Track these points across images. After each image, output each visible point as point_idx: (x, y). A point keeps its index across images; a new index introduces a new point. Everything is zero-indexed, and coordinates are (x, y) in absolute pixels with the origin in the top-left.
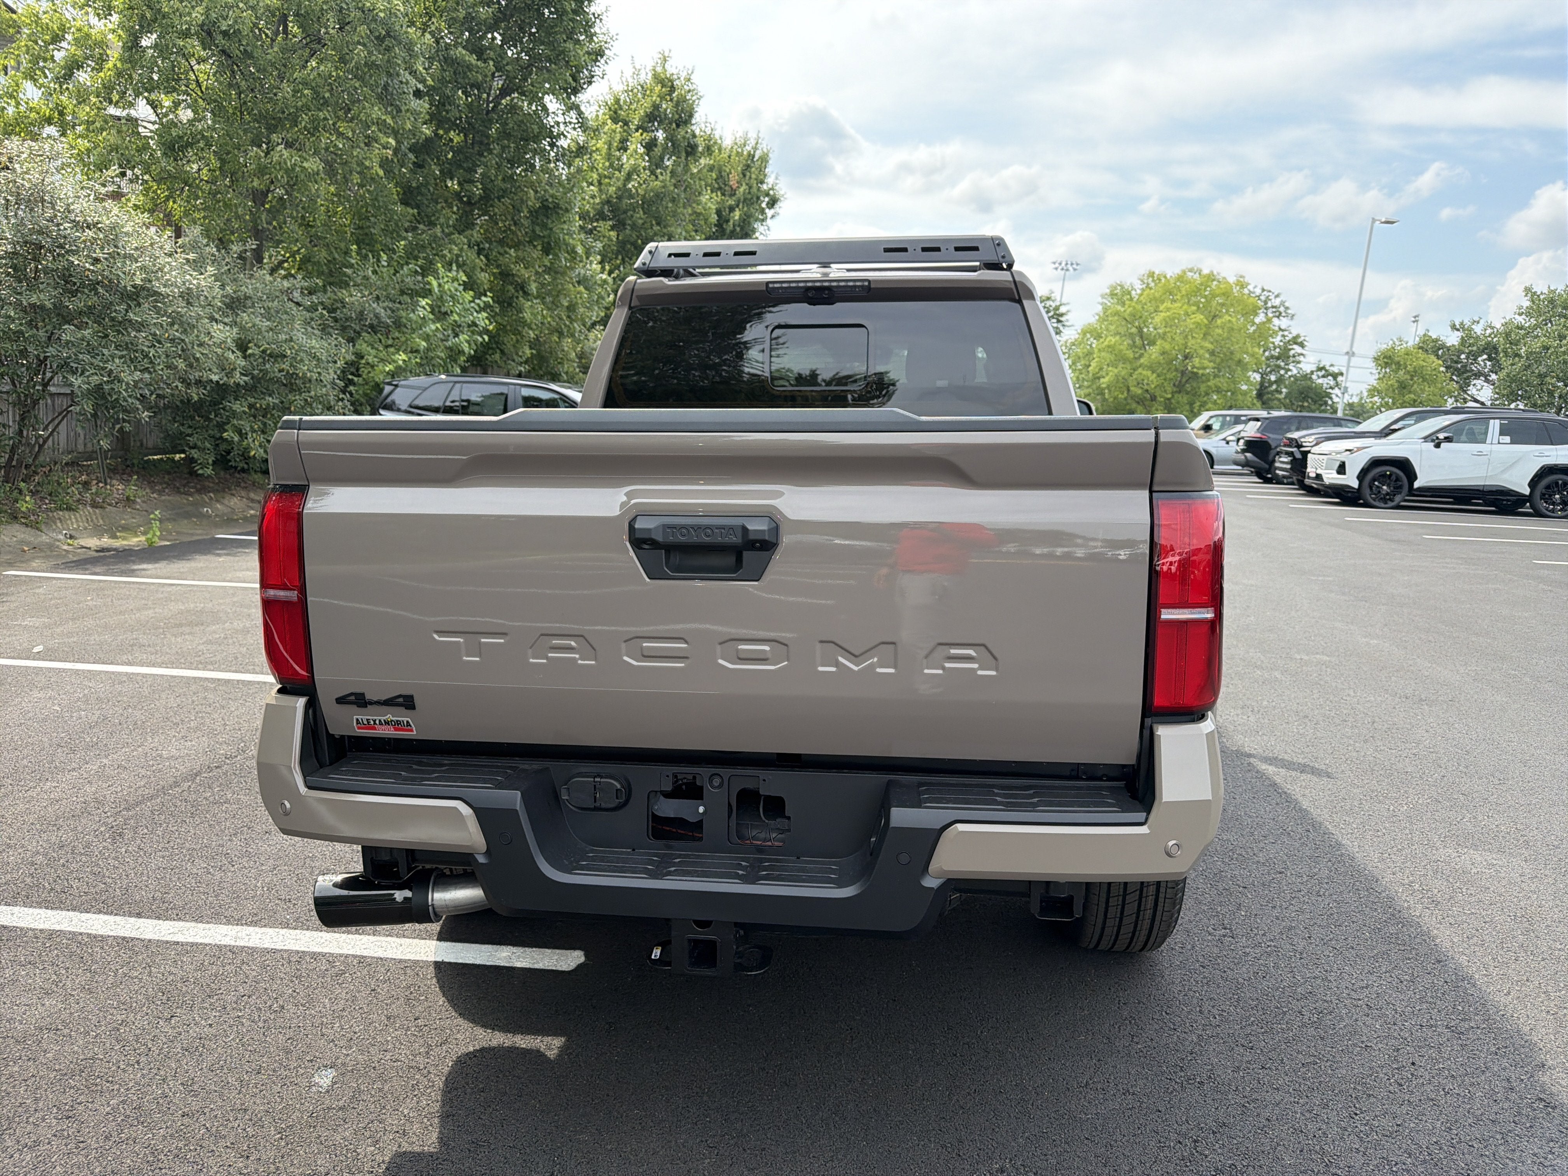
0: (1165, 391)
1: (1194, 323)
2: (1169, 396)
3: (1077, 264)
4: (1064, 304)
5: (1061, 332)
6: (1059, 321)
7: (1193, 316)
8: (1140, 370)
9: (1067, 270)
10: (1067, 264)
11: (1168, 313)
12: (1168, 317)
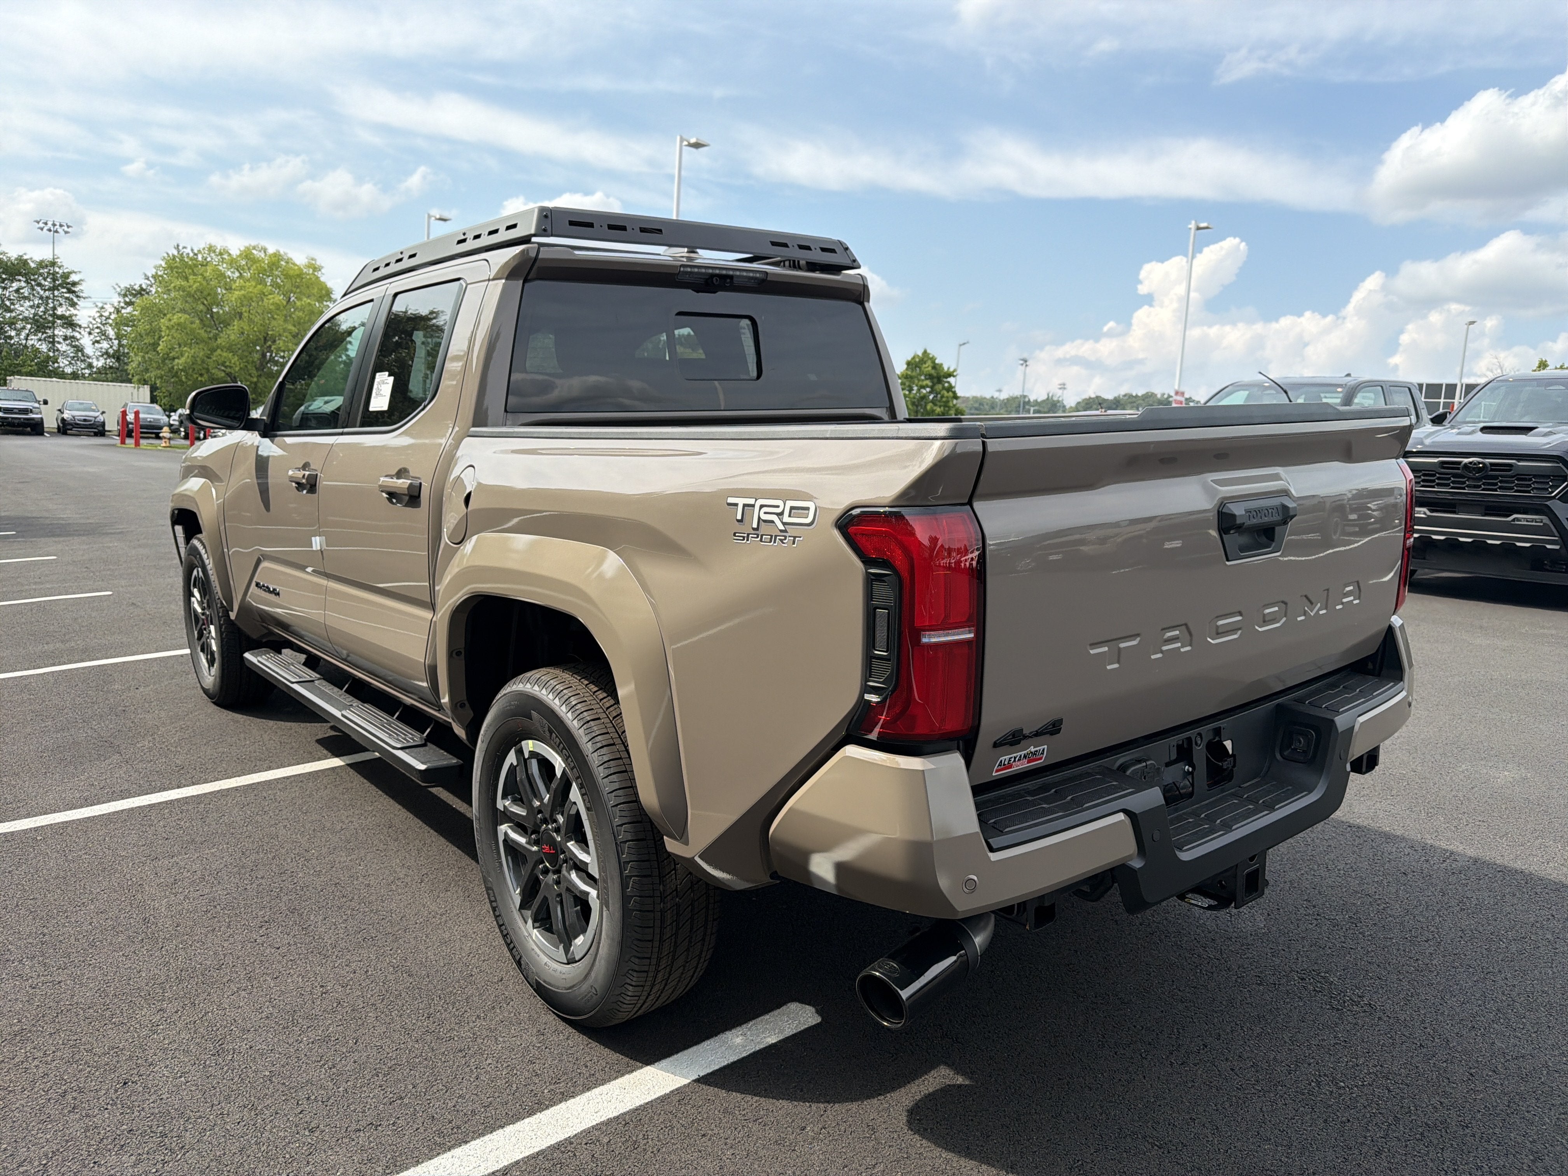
0: (250, 375)
1: (272, 304)
2: (255, 380)
3: (68, 227)
4: (75, 273)
5: (76, 304)
6: (70, 291)
7: (270, 297)
8: (219, 351)
9: (56, 232)
10: (54, 225)
11: (243, 292)
12: (244, 296)
